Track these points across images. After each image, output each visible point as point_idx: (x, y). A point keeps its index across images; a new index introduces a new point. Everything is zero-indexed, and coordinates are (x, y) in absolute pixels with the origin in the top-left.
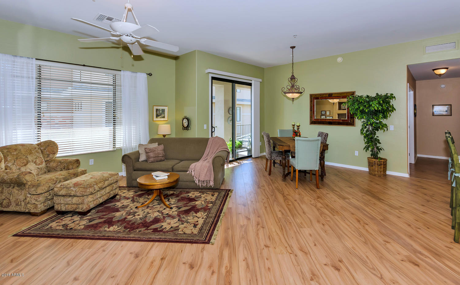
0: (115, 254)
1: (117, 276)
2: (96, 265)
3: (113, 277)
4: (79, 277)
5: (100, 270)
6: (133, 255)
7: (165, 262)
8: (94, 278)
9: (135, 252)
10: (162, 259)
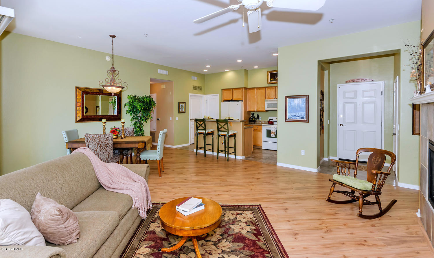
0: (304, 248)
1: (320, 236)
2: (325, 254)
3: (322, 237)
4: (342, 257)
5: (325, 247)
6: (297, 236)
7: (290, 219)
8: (334, 247)
9: (293, 237)
10: (289, 221)
